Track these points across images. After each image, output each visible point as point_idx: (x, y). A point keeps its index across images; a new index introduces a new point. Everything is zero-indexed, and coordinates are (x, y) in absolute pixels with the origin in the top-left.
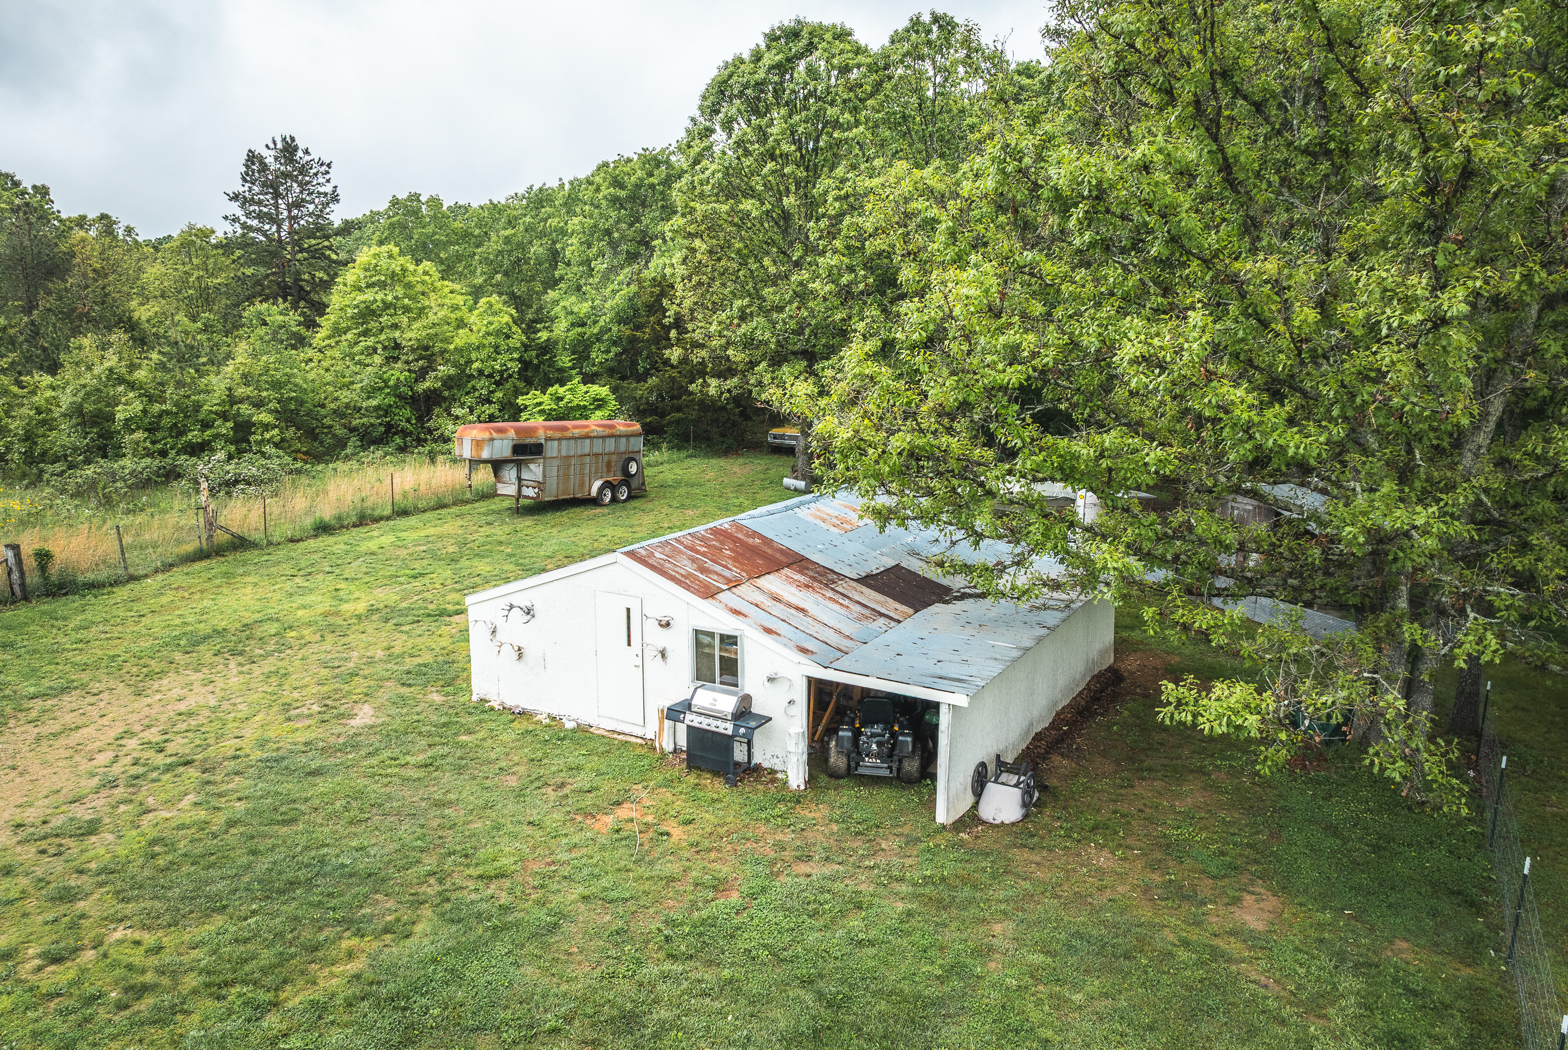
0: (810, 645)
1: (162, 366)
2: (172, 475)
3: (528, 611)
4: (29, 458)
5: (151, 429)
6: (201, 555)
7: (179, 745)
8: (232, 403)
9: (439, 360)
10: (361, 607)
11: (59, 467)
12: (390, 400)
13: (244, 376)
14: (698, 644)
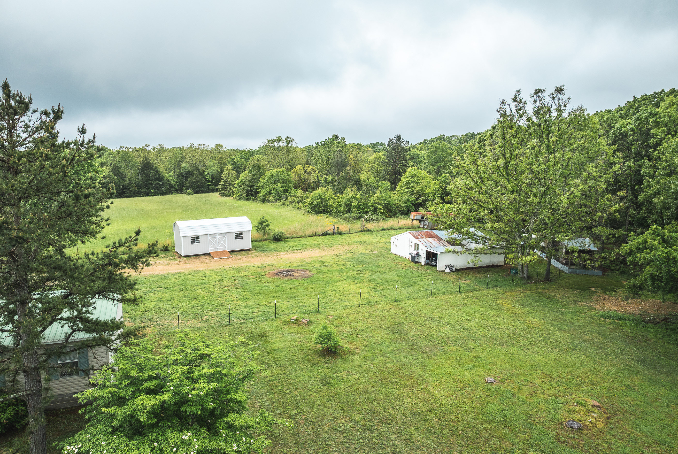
0: (427, 246)
1: (362, 195)
2: (361, 217)
3: (397, 239)
4: (336, 212)
5: (358, 208)
6: (361, 231)
7: (352, 251)
8: (374, 204)
9: (422, 195)
10: (383, 241)
11: (341, 214)
12: (410, 205)
13: (378, 198)
14: (415, 245)
